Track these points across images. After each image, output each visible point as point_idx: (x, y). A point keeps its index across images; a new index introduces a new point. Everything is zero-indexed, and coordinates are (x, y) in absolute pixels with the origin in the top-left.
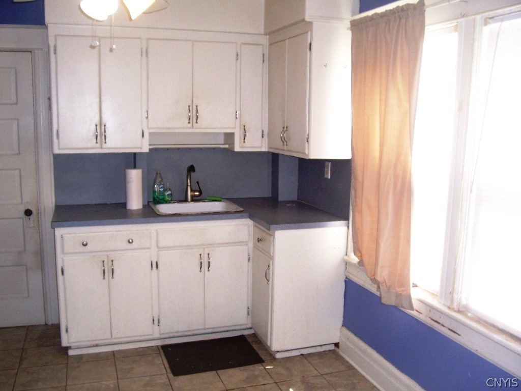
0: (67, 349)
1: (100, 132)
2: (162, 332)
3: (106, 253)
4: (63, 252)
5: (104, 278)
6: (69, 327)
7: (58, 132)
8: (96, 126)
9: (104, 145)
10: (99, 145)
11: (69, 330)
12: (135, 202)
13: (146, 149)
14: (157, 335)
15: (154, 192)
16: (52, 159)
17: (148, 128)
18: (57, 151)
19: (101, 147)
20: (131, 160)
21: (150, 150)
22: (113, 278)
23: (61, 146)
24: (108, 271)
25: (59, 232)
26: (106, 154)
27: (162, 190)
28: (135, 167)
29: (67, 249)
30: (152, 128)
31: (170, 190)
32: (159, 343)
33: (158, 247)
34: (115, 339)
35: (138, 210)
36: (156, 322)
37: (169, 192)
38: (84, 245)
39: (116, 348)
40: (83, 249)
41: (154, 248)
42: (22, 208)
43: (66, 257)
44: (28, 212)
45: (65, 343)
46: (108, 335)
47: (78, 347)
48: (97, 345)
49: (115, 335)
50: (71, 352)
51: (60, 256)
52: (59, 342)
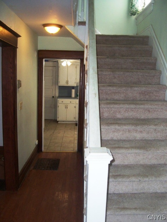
0: (58, 121)
1: (67, 82)
3: (66, 104)
4: (59, 103)
12: (73, 95)
13: (75, 86)
16: (58, 87)
18: (59, 85)
19: (67, 85)
20: (73, 88)
22: (67, 109)
23: (60, 84)
24: (66, 107)
25: (58, 99)
32: (75, 123)
35: (73, 97)
38: (62, 102)
39: (67, 123)
40: (62, 103)
41: (75, 104)
42: (52, 96)
43: (59, 104)
44: (53, 97)
45: (58, 120)
46: (65, 120)
47: (60, 121)
48: (63, 121)
49: (67, 120)
50: (58, 122)
51: (58, 104)
52: (57, 120)
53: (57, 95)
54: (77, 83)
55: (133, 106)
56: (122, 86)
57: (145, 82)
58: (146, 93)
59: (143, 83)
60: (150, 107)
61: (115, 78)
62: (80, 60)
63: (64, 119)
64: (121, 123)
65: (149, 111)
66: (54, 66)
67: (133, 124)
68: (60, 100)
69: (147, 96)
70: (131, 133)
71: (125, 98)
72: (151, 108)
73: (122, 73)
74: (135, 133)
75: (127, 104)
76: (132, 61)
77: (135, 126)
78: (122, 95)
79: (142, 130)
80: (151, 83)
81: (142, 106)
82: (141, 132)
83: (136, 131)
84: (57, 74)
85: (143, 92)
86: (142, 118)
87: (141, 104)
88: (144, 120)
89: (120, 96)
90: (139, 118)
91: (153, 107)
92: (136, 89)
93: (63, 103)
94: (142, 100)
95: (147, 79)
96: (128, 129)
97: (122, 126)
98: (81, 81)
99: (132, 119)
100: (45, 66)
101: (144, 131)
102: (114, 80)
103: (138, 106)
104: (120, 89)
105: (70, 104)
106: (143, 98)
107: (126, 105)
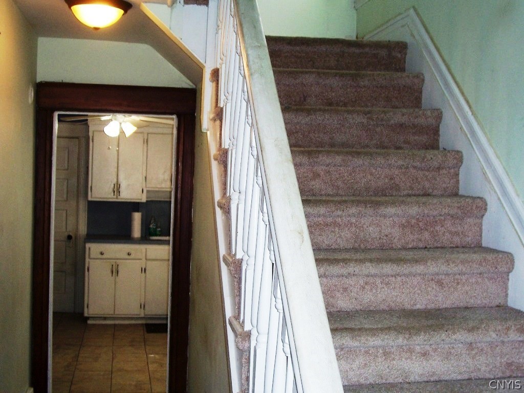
0: (88, 318)
1: (117, 189)
2: (146, 313)
3: (114, 261)
4: (89, 258)
5: (112, 276)
6: (90, 303)
7: (91, 187)
8: (114, 185)
9: (119, 197)
10: (115, 197)
11: (89, 306)
12: (137, 232)
13: (144, 200)
14: (142, 315)
15: (150, 228)
16: (87, 203)
17: (146, 187)
18: (90, 199)
19: (117, 198)
20: (135, 206)
21: (147, 201)
22: (117, 276)
23: (93, 196)
24: (115, 271)
25: (88, 245)
26: (119, 202)
27: (155, 227)
28: (138, 211)
29: (92, 256)
30: (149, 188)
31: (160, 228)
32: (143, 322)
33: (146, 259)
34: (117, 315)
35: (137, 238)
36: (142, 306)
37: (159, 229)
38: (102, 254)
39: (117, 322)
40: (100, 256)
41: (144, 259)
42: (66, 234)
43: (90, 261)
44: (70, 237)
45: (86, 315)
46: (112, 312)
47: (94, 318)
48: (105, 318)
49: (117, 312)
50: (90, 322)
51: (87, 260)
52: (83, 313)
53: (83, 229)
54: (148, 191)
55: (388, 269)
56: (345, 202)
57: (412, 188)
58: (421, 224)
59: (406, 192)
60: (444, 268)
61: (316, 176)
62: (174, 117)
63: (108, 311)
64: (360, 329)
65: (440, 283)
66: (73, 138)
67: (398, 330)
68: (94, 248)
69: (426, 235)
70: (394, 359)
71: (355, 242)
72: (447, 274)
73: (339, 159)
74: (406, 359)
75: (371, 261)
76: (365, 121)
77: (407, 336)
78: (346, 234)
79: (427, 347)
80: (431, 191)
81: (419, 268)
82: (425, 354)
83: (411, 351)
84: (83, 163)
85: (413, 221)
86: (418, 306)
87: (416, 261)
88: (427, 314)
89: (340, 237)
90: (408, 306)
91: (453, 269)
92: (391, 210)
93: (104, 256)
94: (410, 246)
95: (417, 179)
96: (383, 347)
97: (363, 339)
98: (179, 185)
99: (390, 312)
100: (58, 137)
101: (435, 350)
102: (313, 183)
103: (406, 269)
104: (339, 213)
105: (128, 261)
106: (413, 241)
107: (368, 264)
